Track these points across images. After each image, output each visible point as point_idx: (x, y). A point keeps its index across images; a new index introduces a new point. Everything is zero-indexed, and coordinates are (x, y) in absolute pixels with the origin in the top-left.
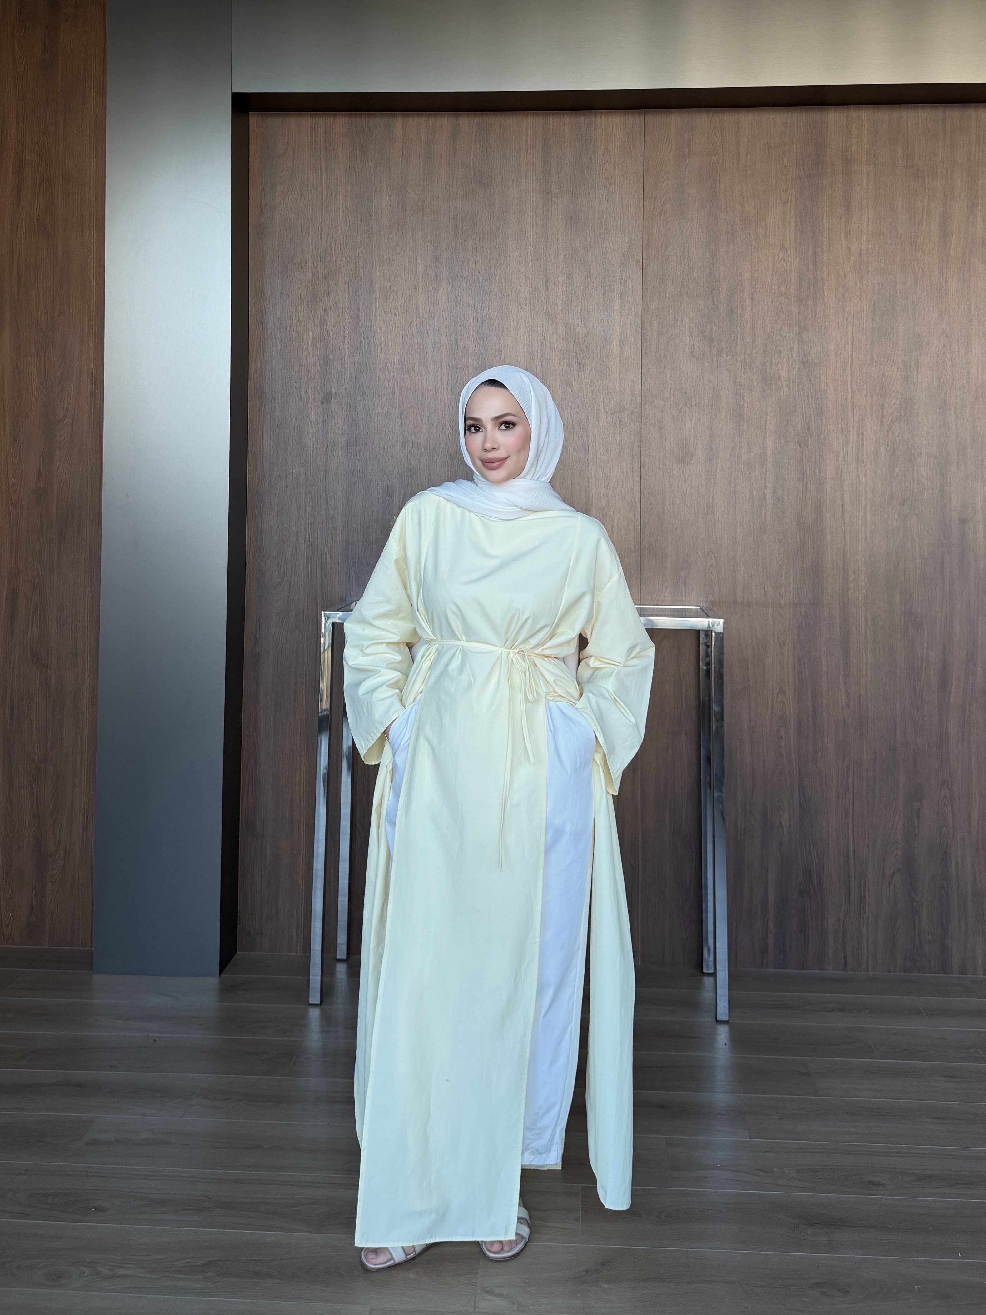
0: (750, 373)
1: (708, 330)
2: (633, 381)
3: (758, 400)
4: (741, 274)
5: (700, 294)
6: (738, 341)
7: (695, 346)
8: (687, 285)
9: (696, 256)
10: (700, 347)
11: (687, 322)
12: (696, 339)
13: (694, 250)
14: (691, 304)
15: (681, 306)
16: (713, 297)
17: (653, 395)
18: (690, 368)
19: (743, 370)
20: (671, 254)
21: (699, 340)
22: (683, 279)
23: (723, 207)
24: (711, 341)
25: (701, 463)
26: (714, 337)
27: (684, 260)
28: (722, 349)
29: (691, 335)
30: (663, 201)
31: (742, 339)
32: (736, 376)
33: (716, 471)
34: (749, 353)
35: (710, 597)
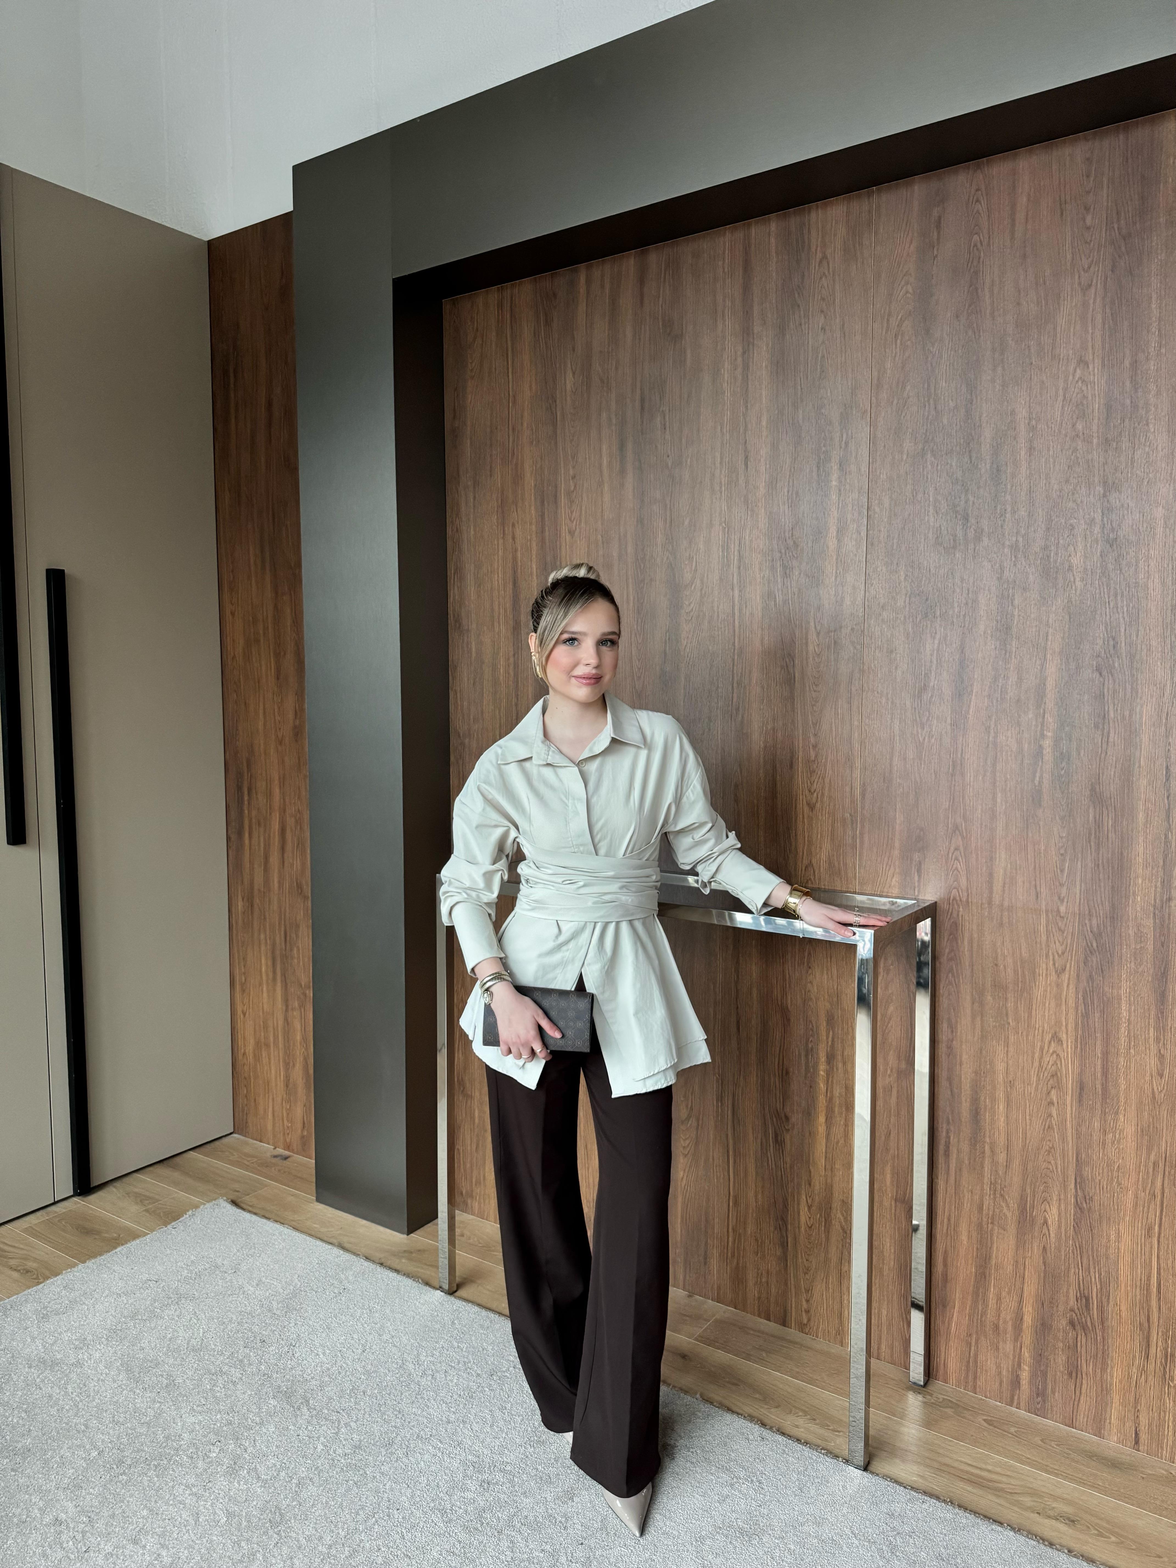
0: (1024, 563)
1: (962, 503)
2: (854, 587)
3: (1035, 604)
4: (1013, 412)
5: (952, 450)
6: (1007, 515)
7: (943, 528)
8: (933, 439)
9: (946, 394)
10: (950, 529)
11: (931, 494)
12: (944, 517)
13: (944, 384)
14: (937, 466)
15: (923, 470)
16: (970, 451)
17: (881, 604)
18: (935, 561)
19: (1013, 559)
20: (911, 394)
21: (949, 518)
22: (926, 431)
23: (988, 311)
24: (966, 518)
25: (945, 700)
26: (970, 512)
27: (929, 400)
28: (982, 530)
29: (937, 513)
30: (899, 317)
31: (1014, 512)
32: (1002, 568)
33: (968, 712)
34: (1023, 532)
35: (954, 892)
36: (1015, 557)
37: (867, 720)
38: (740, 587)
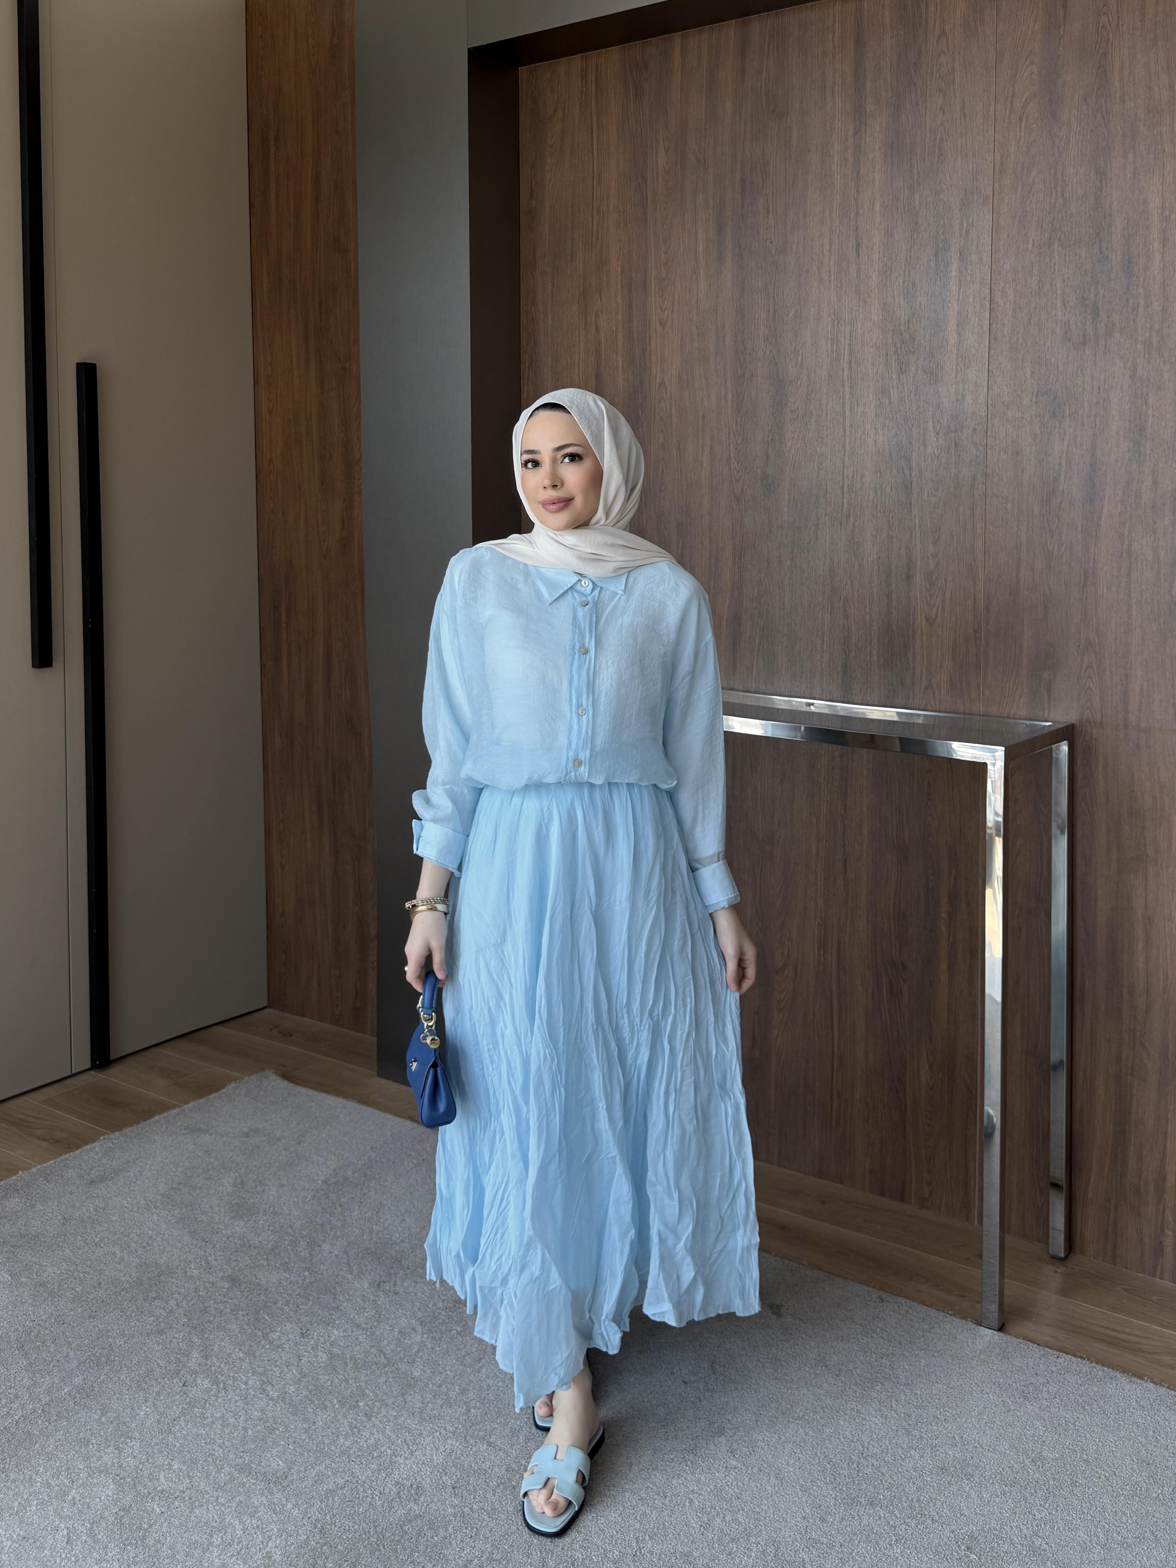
0: (1158, 360)
1: (1092, 296)
2: (976, 384)
4: (1145, 201)
5: (1081, 239)
6: (1140, 310)
7: (1071, 322)
8: (1060, 228)
9: (1075, 181)
10: (1079, 324)
11: (1058, 288)
12: (1072, 311)
13: (1072, 169)
14: (1065, 255)
15: (1050, 261)
16: (1100, 242)
17: (1006, 403)
18: (1063, 357)
19: (1147, 356)
20: (1036, 180)
21: (1078, 312)
22: (1053, 219)
23: (1118, 95)
24: (1096, 313)
25: (1076, 506)
26: (1100, 307)
27: (1056, 187)
28: (1114, 325)
29: (1065, 307)
30: (1024, 99)
31: (1147, 305)
32: (1135, 367)
33: (1100, 518)
34: (1157, 327)
35: (1087, 713)
36: (1149, 353)
37: (992, 528)
38: (851, 383)
